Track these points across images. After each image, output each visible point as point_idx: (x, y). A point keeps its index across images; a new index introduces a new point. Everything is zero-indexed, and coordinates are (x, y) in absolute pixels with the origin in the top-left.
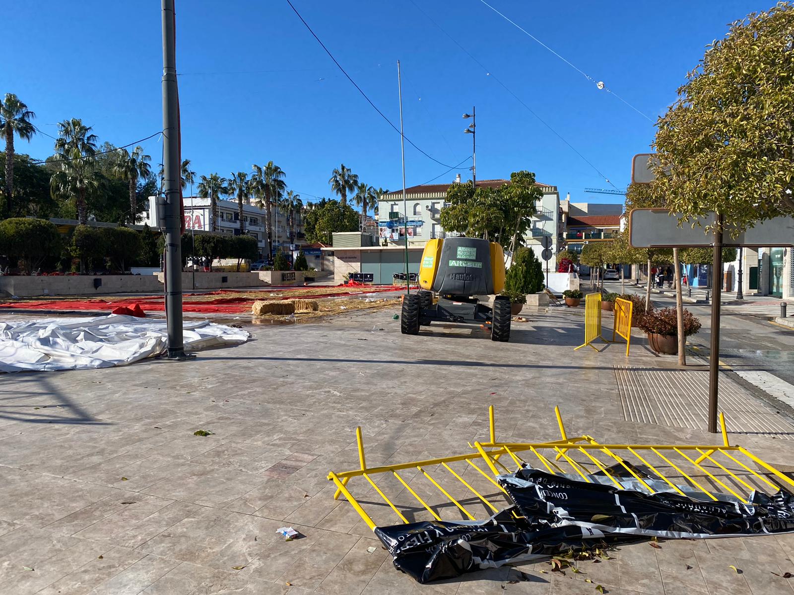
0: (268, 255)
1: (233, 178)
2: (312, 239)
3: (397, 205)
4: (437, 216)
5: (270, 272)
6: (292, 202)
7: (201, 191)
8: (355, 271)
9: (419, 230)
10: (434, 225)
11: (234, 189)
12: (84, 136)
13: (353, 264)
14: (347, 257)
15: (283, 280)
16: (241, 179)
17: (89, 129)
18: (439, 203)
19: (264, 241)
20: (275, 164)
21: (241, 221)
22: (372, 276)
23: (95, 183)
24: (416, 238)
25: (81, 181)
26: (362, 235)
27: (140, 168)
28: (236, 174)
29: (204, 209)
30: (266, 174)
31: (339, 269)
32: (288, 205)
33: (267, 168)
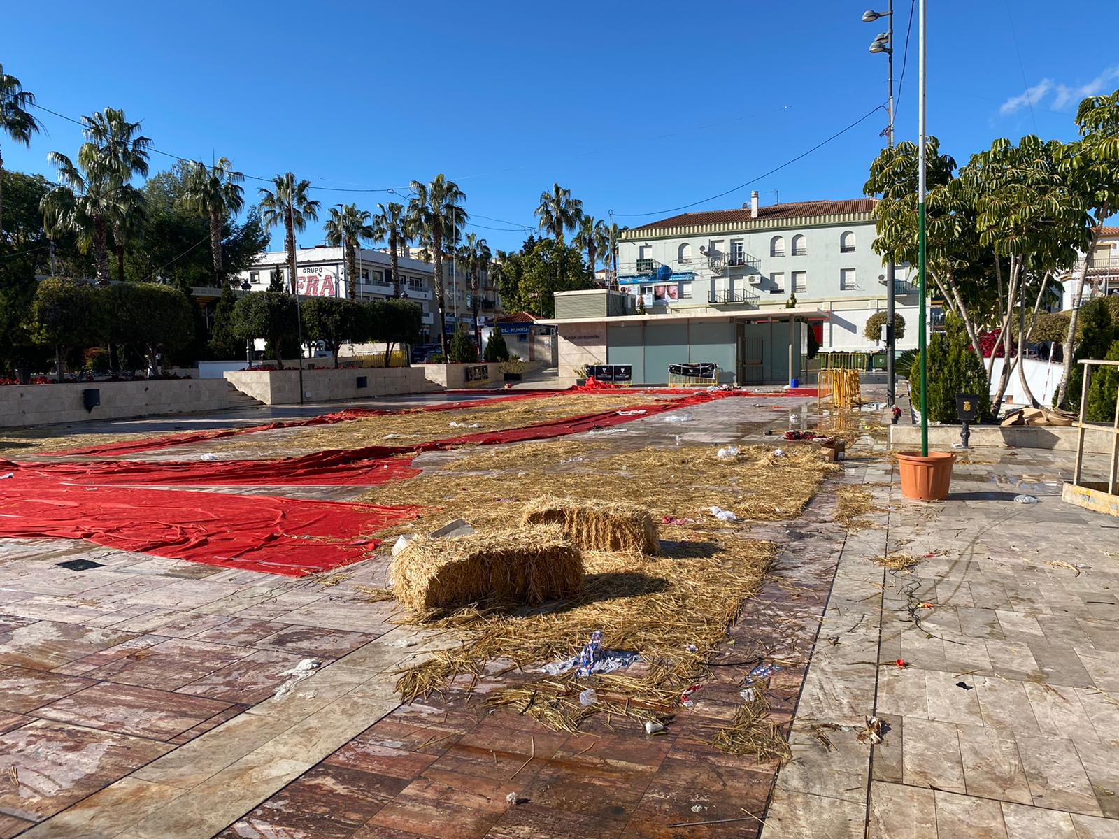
0: (439, 336)
1: (380, 213)
2: (512, 307)
3: (651, 246)
4: (720, 264)
5: (443, 366)
6: (475, 252)
7: (331, 234)
8: (596, 361)
9: (687, 288)
10: (713, 279)
11: (383, 231)
12: (128, 138)
13: (593, 349)
14: (581, 335)
15: (467, 379)
16: (394, 213)
17: (135, 125)
18: (723, 241)
19: (431, 314)
20: (448, 178)
21: (396, 281)
22: (628, 369)
23: (123, 207)
24: (682, 303)
25: (95, 203)
26: (608, 295)
27: (227, 194)
28: (386, 206)
29: (337, 264)
30: (434, 197)
31: (568, 358)
32: (469, 256)
33: (435, 186)
